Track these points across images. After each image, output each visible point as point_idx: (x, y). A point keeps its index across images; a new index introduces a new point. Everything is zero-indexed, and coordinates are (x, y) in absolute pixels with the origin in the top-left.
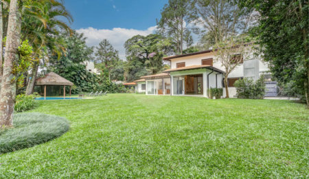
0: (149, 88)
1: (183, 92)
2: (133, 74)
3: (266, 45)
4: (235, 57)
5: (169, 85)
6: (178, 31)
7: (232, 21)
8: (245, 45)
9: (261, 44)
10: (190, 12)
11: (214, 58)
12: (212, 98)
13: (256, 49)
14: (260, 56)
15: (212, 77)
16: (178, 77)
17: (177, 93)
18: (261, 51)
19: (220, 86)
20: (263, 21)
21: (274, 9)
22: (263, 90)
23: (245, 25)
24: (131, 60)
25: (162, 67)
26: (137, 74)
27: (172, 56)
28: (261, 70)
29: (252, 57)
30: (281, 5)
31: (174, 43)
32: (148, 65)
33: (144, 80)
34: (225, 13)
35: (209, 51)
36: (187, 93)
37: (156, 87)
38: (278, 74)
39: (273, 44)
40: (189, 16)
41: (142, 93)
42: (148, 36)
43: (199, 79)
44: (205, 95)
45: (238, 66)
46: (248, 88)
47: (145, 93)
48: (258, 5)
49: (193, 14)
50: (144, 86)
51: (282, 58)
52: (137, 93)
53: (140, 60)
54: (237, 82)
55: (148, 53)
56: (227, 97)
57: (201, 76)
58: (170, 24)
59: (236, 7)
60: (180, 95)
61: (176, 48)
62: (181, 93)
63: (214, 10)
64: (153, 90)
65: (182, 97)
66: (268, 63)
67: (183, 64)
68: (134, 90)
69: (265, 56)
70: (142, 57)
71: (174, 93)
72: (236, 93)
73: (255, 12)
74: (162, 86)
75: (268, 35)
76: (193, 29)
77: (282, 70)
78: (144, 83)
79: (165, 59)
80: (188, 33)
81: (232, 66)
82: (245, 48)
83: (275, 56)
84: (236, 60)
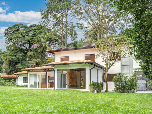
0: (31, 81)
1: (67, 86)
2: (13, 66)
3: (138, 45)
4: (114, 54)
5: (53, 78)
6: (63, 25)
7: (112, 20)
8: (122, 44)
9: (135, 44)
10: (75, 7)
11: (96, 54)
12: (93, 92)
13: (131, 48)
14: (133, 54)
15: (94, 72)
16: (62, 71)
17: (61, 87)
18: (134, 51)
19: (101, 80)
20: (136, 25)
21: (144, 15)
22: (136, 85)
23: (123, 26)
24: (11, 50)
25: (46, 60)
26: (18, 66)
27: (57, 49)
28: (135, 67)
29: (127, 55)
30: (149, 13)
31: (59, 36)
32: (31, 57)
33: (26, 72)
34: (106, 13)
35: (92, 47)
36: (70, 87)
37: (39, 80)
38: (146, 71)
39: (144, 46)
40: (73, 11)
41: (23, 86)
42: (31, 26)
43: (82, 73)
44: (87, 89)
45: (116, 63)
46: (124, 83)
47: (26, 86)
48: (132, 10)
49: (77, 10)
50: (25, 79)
51: (149, 58)
52: (18, 86)
53: (22, 51)
54: (115, 77)
55: (31, 44)
56: (107, 91)
57: (84, 70)
58: (55, 17)
59: (115, 9)
60: (64, 89)
61: (60, 41)
62: (64, 86)
63: (96, 8)
64: (35, 83)
65: (65, 91)
66: (140, 61)
67: (67, 58)
68: (14, 83)
69: (138, 55)
70: (24, 48)
71: (57, 87)
72: (114, 87)
73: (130, 16)
74: (45, 79)
75: (140, 38)
76: (77, 24)
77: (149, 68)
78: (26, 76)
79: (49, 52)
80: (73, 27)
81: (111, 62)
82: (122, 47)
83: (145, 56)
84: (115, 57)
